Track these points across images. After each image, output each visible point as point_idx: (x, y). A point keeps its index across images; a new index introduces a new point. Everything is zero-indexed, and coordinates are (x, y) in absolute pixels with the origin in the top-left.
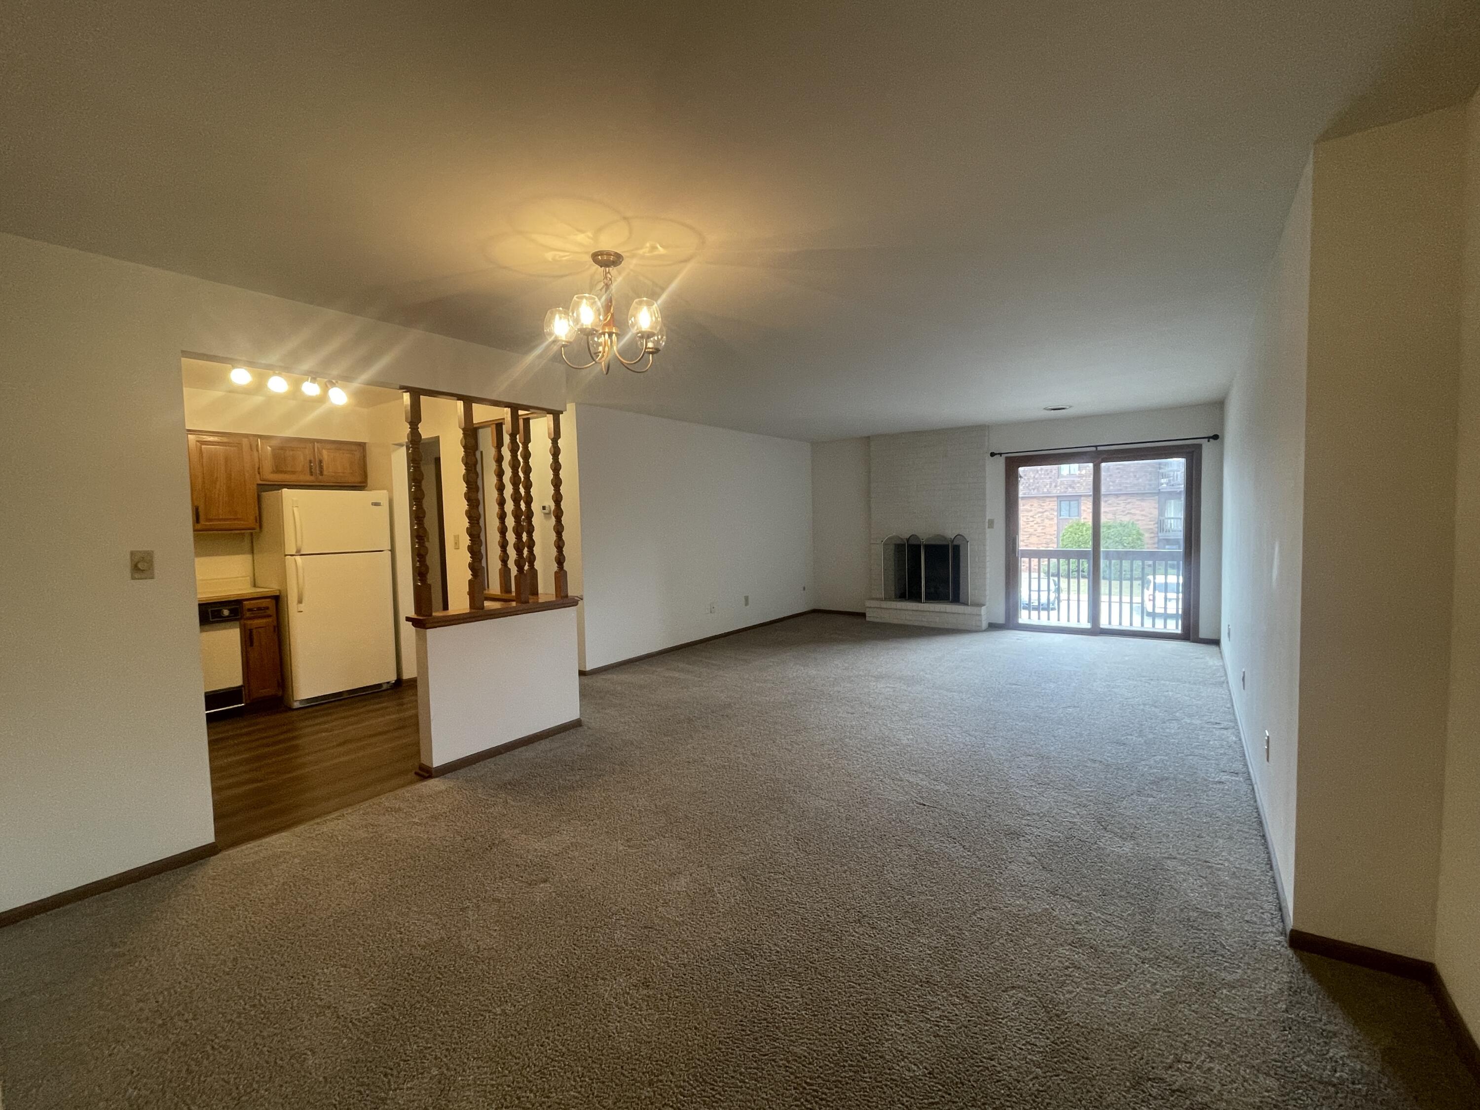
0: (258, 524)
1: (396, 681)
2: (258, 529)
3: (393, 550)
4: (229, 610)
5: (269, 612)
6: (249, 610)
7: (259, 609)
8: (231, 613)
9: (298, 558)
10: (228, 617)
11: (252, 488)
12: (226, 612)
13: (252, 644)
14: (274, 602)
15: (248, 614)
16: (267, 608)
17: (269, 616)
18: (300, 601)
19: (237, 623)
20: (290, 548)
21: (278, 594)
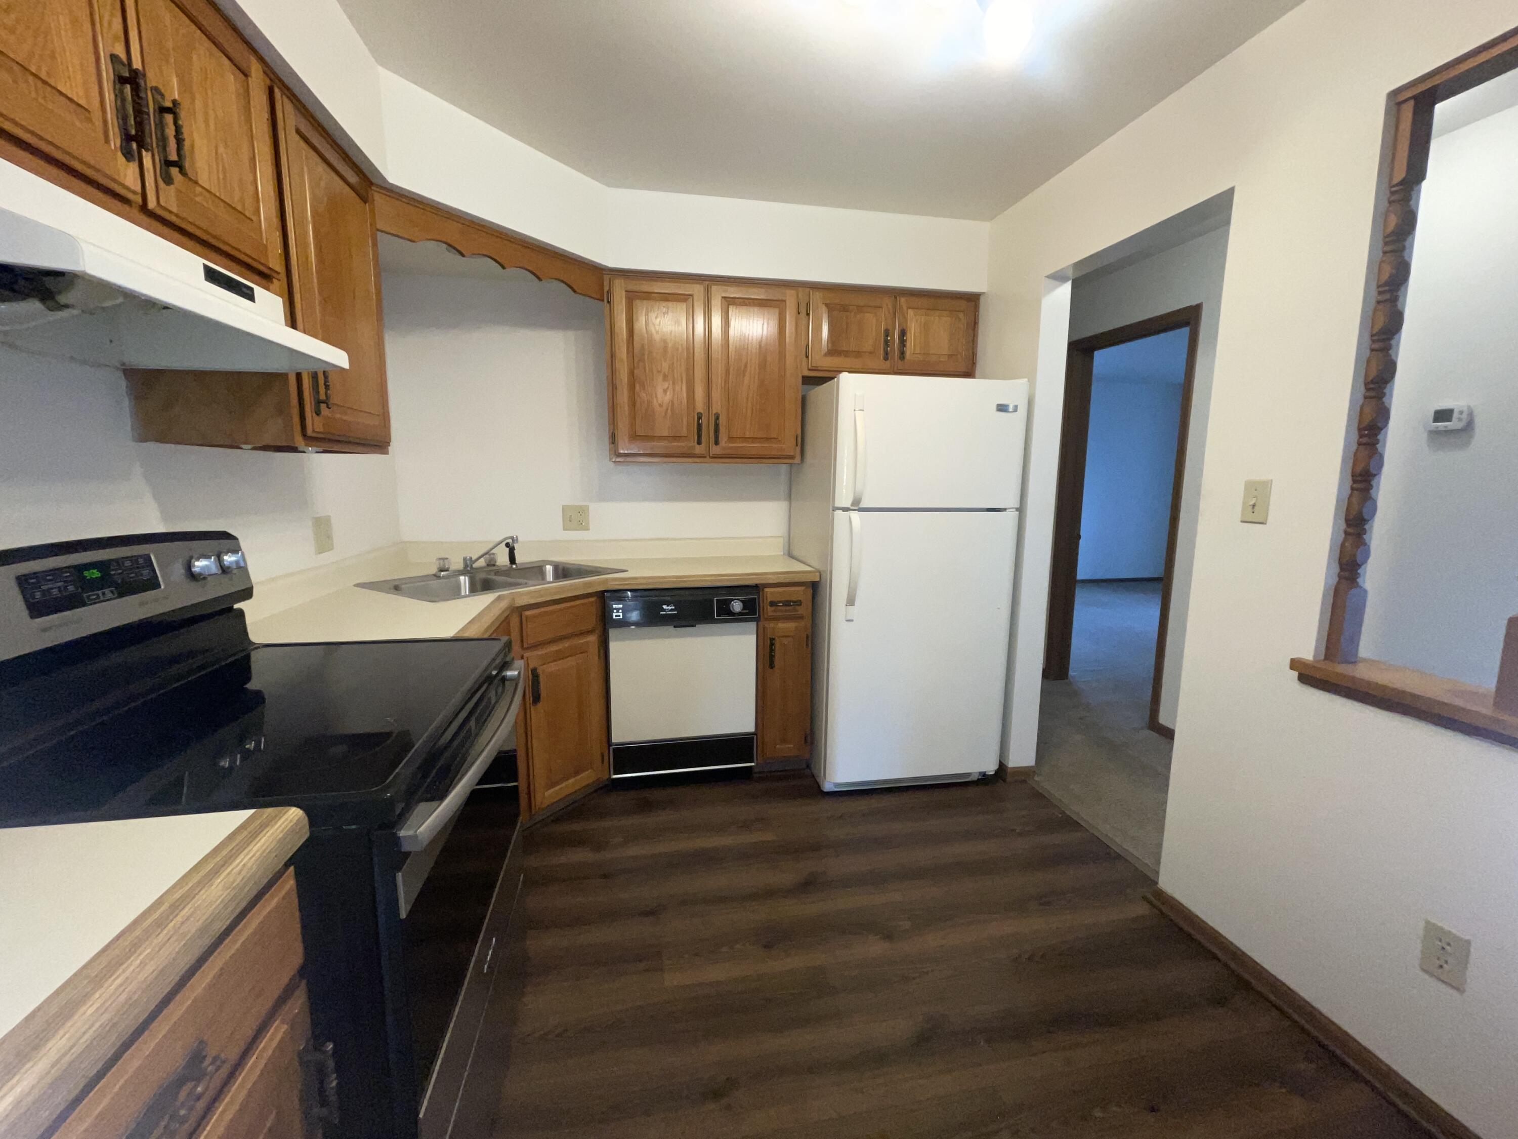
0: (798, 449)
1: (997, 772)
2: (797, 460)
3: (1021, 510)
4: (742, 601)
5: (801, 610)
6: (773, 604)
7: (787, 603)
8: (744, 608)
9: (855, 516)
10: (740, 614)
11: (793, 381)
12: (737, 606)
13: (772, 666)
14: (810, 591)
15: (770, 610)
16: (799, 603)
17: (801, 617)
18: (851, 602)
19: (752, 626)
20: (843, 497)
21: (817, 579)
